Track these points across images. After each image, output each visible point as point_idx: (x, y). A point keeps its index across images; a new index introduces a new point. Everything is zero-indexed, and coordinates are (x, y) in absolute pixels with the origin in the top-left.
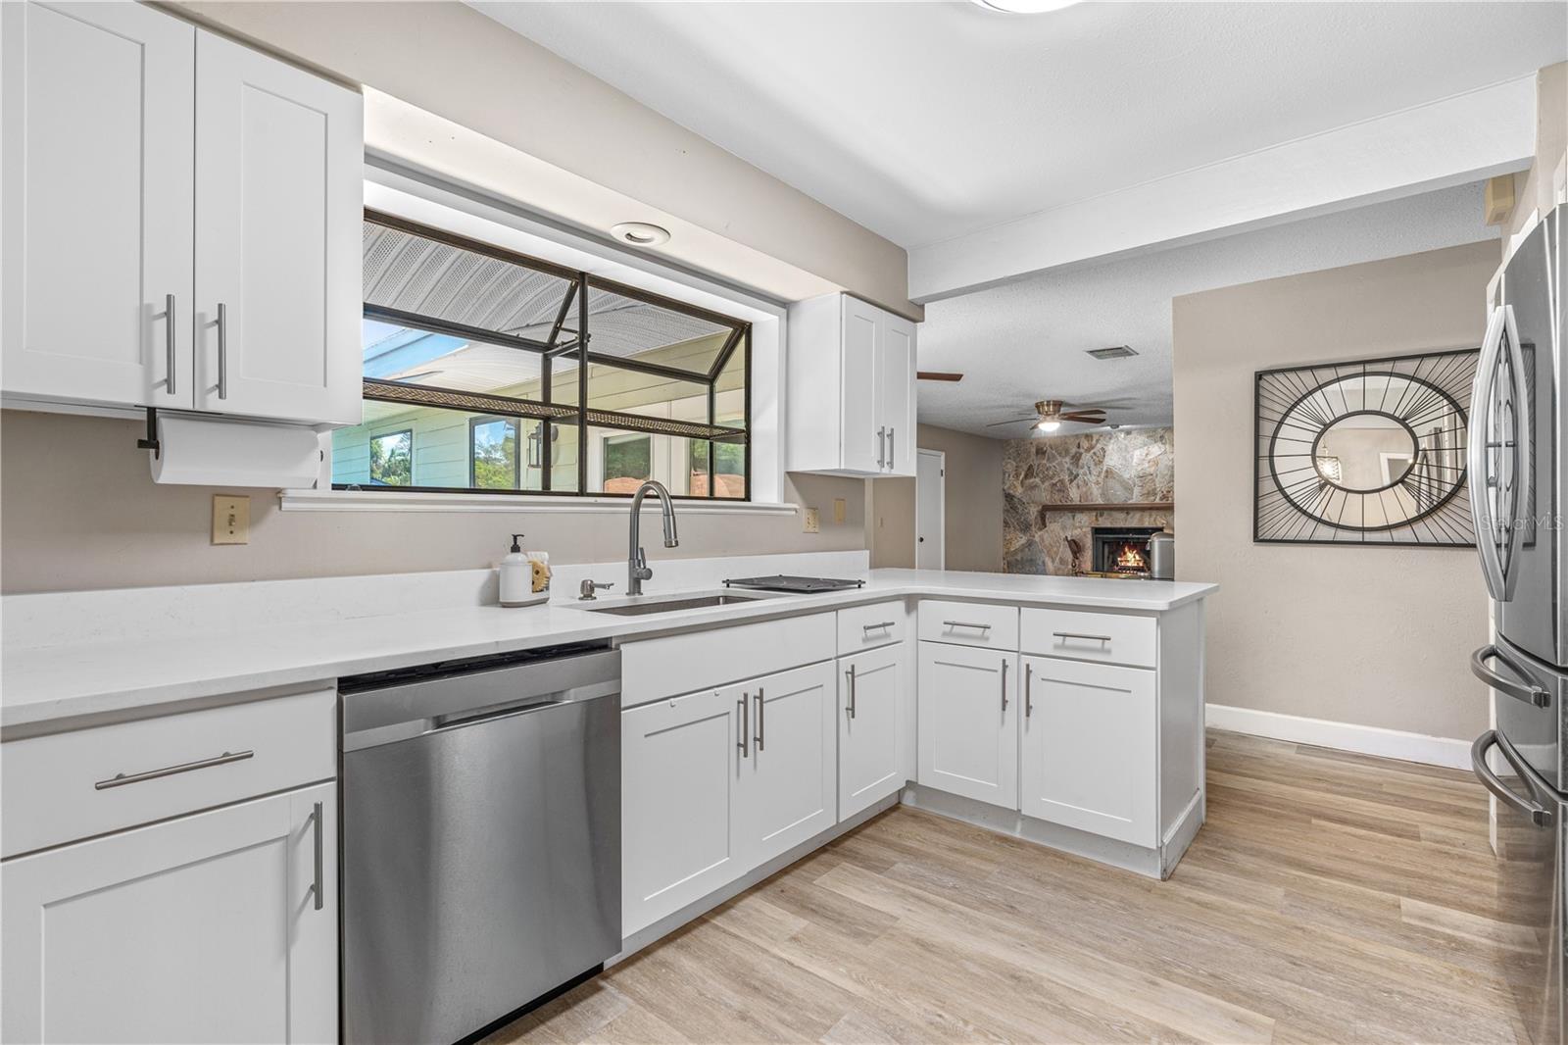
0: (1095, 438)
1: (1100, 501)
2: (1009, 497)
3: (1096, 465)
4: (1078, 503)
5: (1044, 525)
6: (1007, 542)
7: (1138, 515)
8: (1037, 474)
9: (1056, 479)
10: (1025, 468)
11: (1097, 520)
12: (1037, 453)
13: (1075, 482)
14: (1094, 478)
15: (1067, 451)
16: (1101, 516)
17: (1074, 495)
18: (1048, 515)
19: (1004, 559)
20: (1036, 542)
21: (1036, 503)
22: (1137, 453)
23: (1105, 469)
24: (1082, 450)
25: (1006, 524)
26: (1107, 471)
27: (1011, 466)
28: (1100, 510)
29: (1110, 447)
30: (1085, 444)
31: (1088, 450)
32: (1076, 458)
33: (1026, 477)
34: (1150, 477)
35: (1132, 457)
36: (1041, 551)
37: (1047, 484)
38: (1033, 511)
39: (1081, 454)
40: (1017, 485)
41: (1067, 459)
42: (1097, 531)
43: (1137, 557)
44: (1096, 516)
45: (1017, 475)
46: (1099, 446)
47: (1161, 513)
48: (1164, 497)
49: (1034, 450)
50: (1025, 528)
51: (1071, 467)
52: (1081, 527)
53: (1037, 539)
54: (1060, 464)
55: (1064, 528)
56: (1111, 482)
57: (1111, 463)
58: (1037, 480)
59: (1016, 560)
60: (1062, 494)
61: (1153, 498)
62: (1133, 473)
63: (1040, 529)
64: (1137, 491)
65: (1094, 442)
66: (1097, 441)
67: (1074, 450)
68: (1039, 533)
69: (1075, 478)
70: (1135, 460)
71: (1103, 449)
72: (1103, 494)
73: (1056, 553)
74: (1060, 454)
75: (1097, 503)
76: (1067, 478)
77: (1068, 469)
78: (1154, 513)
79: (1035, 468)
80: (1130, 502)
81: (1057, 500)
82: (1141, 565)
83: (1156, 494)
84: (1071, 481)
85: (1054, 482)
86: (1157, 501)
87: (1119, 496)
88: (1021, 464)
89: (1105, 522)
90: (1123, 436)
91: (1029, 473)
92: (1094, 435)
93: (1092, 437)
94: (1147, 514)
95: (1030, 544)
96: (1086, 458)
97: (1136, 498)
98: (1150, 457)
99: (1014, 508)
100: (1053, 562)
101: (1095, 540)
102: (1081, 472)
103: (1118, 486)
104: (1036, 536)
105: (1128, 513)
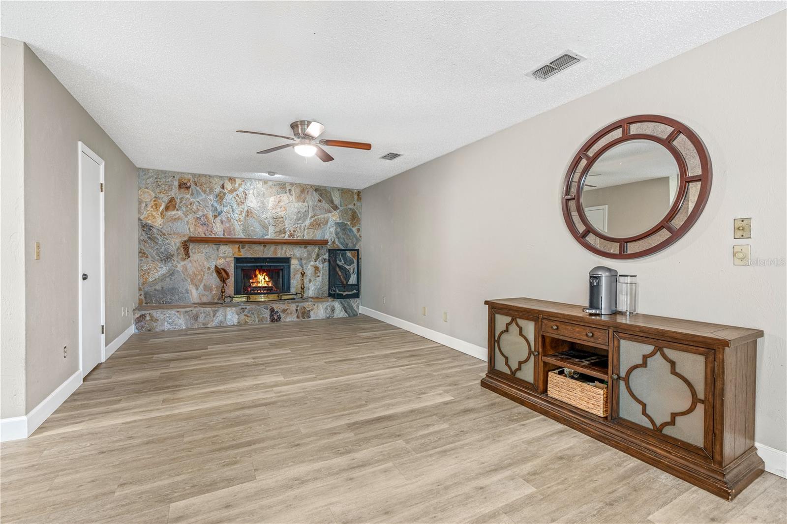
0: (238, 182)
1: (241, 235)
2: (146, 228)
3: (238, 205)
4: (222, 236)
5: (187, 254)
6: (143, 273)
7: (273, 247)
8: (180, 207)
9: (200, 213)
10: (166, 199)
11: (239, 250)
12: (180, 186)
13: (219, 218)
14: (236, 215)
15: (211, 190)
16: (243, 248)
17: (218, 230)
18: (191, 246)
19: (140, 289)
20: (178, 272)
21: (178, 234)
22: (272, 199)
23: (246, 209)
24: (225, 191)
25: (142, 254)
26: (248, 212)
27: (148, 196)
28: (241, 243)
29: (251, 192)
30: (229, 186)
31: (231, 192)
32: (220, 197)
33: (167, 208)
34: (282, 219)
35: (268, 202)
36: (184, 280)
37: (190, 217)
38: (174, 243)
39: (224, 194)
40: (156, 216)
41: (211, 197)
42: (238, 260)
43: (267, 279)
44: (239, 248)
45: (156, 206)
46: (241, 189)
47: (289, 247)
48: (291, 235)
49: (176, 184)
50: (167, 258)
51: (215, 204)
52: (226, 257)
53: (180, 268)
54: (204, 200)
55: (208, 258)
56: (251, 221)
57: (252, 205)
58: (180, 213)
59: (155, 290)
60: (205, 227)
61: (283, 235)
62: (269, 215)
63: (184, 259)
64: (271, 230)
65: (237, 185)
66: (240, 185)
67: (218, 189)
68: (182, 263)
69: (219, 214)
70: (270, 205)
71: (244, 192)
72: (244, 230)
73: (201, 281)
74: (204, 191)
75: (239, 237)
76: (210, 215)
77: (212, 206)
78: (285, 247)
79: (178, 201)
80: (266, 237)
81: (201, 232)
82: (270, 285)
83: (285, 233)
84: (215, 217)
85: (198, 216)
86: (286, 237)
87: (257, 233)
88: (162, 195)
89: (246, 253)
90: (261, 183)
91: (171, 205)
92: (237, 180)
93: (235, 181)
94: (279, 247)
95: (172, 273)
96: (229, 197)
97: (271, 235)
98: (282, 204)
99: (152, 238)
100: (197, 289)
101: (236, 268)
102: (225, 209)
103: (256, 225)
104: (179, 266)
105: (265, 246)
